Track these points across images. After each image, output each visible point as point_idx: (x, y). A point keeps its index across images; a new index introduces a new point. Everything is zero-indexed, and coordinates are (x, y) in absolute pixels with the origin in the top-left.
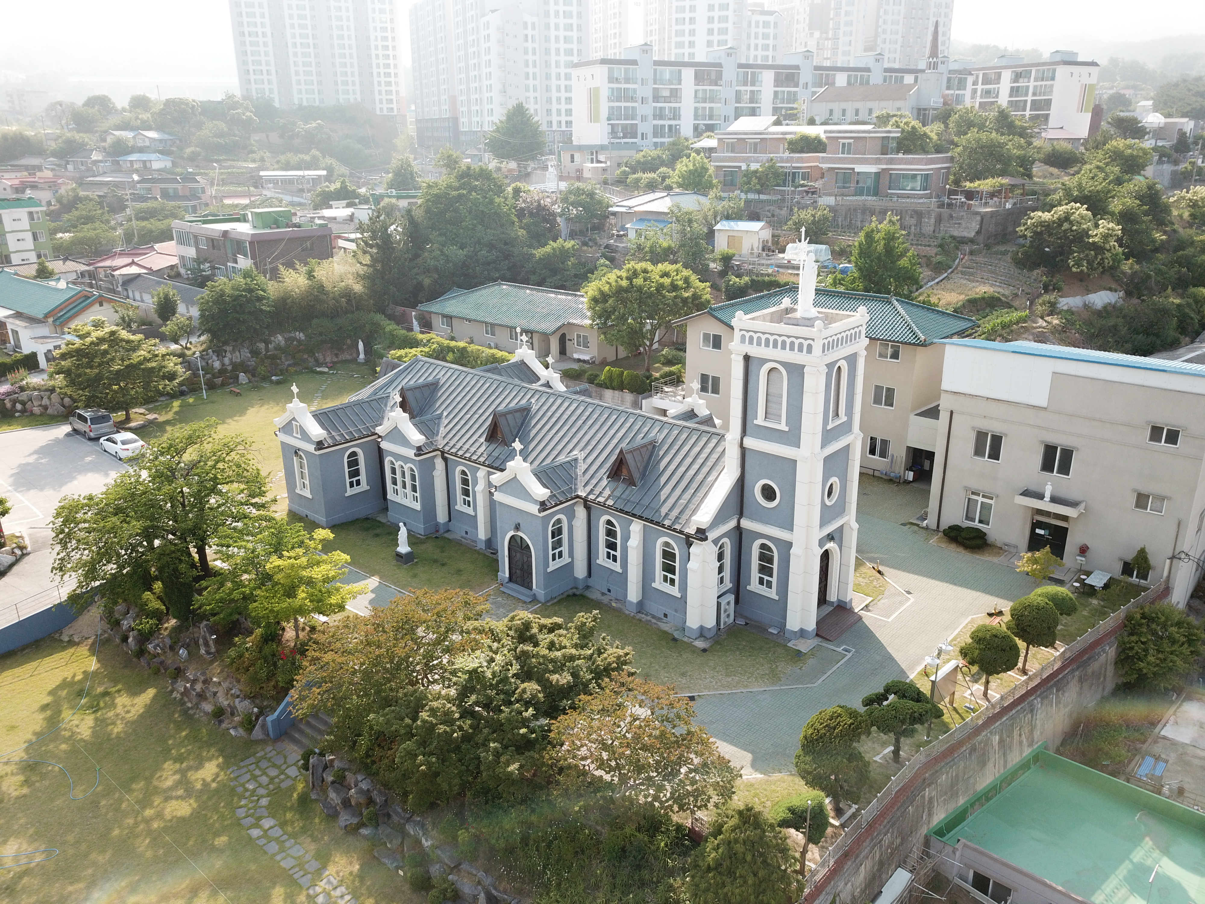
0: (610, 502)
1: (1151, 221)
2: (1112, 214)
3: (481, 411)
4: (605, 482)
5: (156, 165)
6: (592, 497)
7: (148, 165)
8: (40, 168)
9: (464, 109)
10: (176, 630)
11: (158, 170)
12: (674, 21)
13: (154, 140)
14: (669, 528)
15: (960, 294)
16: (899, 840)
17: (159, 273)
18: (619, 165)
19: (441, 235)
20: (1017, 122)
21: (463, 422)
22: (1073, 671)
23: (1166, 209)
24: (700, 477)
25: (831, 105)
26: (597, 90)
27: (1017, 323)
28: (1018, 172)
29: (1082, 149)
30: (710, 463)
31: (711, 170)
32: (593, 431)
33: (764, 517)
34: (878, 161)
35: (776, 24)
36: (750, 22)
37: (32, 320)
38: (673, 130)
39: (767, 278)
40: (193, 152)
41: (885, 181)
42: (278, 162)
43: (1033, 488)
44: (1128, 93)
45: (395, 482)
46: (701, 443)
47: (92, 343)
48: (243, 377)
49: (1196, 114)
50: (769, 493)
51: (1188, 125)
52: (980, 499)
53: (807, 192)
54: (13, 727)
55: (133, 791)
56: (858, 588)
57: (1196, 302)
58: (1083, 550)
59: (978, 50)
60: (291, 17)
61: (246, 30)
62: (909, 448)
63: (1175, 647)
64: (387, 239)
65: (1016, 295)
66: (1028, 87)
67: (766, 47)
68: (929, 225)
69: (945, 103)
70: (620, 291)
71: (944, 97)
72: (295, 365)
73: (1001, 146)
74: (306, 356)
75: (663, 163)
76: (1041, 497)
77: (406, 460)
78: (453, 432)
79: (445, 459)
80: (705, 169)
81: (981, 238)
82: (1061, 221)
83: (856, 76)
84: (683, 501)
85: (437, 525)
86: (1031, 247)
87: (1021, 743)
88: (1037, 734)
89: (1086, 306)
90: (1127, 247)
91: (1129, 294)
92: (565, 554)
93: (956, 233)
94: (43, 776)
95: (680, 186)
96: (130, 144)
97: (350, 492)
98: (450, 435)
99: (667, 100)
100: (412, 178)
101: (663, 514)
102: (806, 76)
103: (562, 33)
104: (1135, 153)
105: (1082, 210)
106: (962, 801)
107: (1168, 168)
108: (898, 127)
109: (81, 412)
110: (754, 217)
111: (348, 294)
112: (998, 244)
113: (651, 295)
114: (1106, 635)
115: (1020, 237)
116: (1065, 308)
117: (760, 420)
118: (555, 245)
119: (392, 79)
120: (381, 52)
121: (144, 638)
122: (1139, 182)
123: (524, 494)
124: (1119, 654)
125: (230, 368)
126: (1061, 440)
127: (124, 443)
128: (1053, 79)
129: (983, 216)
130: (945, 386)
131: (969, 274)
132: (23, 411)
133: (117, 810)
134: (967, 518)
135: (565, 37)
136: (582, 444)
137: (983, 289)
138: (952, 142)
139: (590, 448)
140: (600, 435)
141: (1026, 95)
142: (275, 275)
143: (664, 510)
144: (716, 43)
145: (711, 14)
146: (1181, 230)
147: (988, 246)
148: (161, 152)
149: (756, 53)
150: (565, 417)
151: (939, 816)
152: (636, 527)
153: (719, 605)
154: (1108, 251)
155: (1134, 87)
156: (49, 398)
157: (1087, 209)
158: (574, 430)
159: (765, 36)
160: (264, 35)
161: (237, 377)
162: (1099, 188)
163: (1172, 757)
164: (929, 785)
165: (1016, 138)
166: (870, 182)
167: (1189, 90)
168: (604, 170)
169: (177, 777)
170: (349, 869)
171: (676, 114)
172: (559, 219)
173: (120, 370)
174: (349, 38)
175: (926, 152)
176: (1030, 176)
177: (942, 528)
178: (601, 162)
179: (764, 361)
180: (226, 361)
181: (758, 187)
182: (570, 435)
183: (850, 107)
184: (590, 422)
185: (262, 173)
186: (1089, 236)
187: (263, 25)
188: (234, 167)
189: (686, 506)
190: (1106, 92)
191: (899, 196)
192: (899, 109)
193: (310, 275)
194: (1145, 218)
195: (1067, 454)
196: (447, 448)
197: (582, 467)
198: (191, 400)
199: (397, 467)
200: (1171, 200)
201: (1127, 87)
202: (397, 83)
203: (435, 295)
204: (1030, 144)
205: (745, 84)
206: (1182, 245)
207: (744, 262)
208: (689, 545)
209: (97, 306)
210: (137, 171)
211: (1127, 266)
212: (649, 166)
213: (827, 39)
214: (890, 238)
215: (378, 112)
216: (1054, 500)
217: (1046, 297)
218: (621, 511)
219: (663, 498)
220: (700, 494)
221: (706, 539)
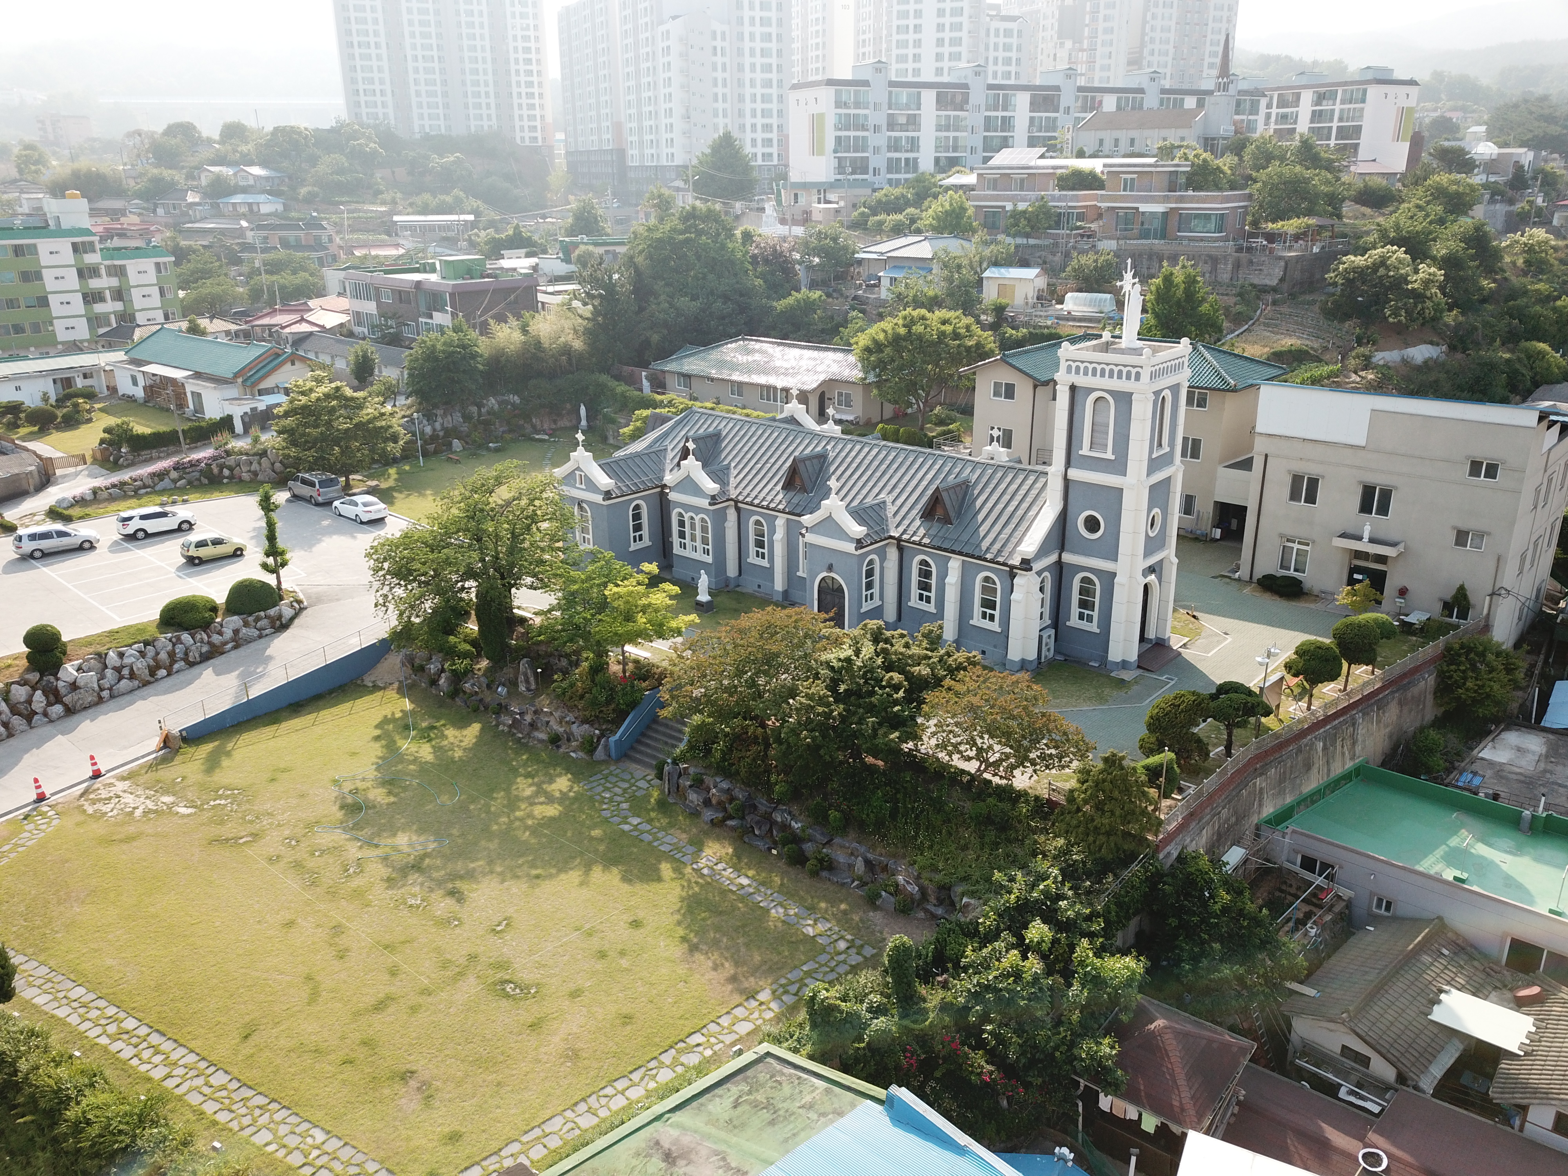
0: (926, 541)
1: (1478, 267)
2: (1434, 258)
3: (772, 460)
4: (918, 522)
5: (265, 209)
6: (905, 537)
7: (255, 208)
8: (123, 212)
9: (634, 138)
10: (488, 671)
11: (268, 215)
12: (894, 29)
13: (257, 178)
14: (992, 561)
15: (1265, 346)
16: (1233, 819)
17: (331, 331)
18: (854, 206)
19: (667, 285)
20: (1322, 154)
21: (754, 472)
22: (1393, 692)
23: (1497, 254)
24: (1020, 512)
25: (1101, 134)
26: (821, 116)
27: (1329, 377)
28: (1325, 211)
29: (1399, 185)
30: (1029, 499)
31: (970, 212)
32: (899, 474)
33: (1087, 549)
34: (1166, 199)
35: (1020, 32)
36: (988, 30)
37: (218, 381)
38: (912, 165)
39: (1046, 331)
40: (309, 193)
41: (1174, 222)
42: (411, 205)
43: (1351, 530)
44: (1455, 116)
45: (682, 535)
46: (1018, 481)
47: (318, 399)
48: (457, 444)
49: (1535, 143)
50: (1092, 524)
51: (1526, 156)
52: (1296, 546)
53: (1082, 236)
54: (354, 754)
55: (496, 799)
56: (1174, 630)
57: (1529, 357)
58: (1403, 592)
59: (1266, 61)
60: (411, 23)
61: (355, 40)
62: (1216, 503)
63: (1494, 674)
64: (610, 288)
65: (1326, 349)
66: (1333, 111)
67: (1007, 61)
68: (1225, 273)
69: (1236, 132)
70: (896, 341)
71: (1235, 123)
72: (510, 431)
73: (1307, 181)
74: (521, 422)
75: (908, 204)
76: (1360, 538)
77: (697, 510)
78: (745, 482)
79: (738, 510)
80: (963, 209)
81: (1285, 286)
82: (1375, 267)
83: (1127, 99)
84: (1003, 536)
85: (728, 579)
86: (1342, 296)
87: (1343, 754)
88: (1358, 748)
89: (1405, 362)
90: (1451, 297)
91: (1452, 348)
92: (877, 596)
93: (1256, 281)
94: (405, 789)
95: (934, 229)
96: (232, 183)
97: (633, 547)
98: (743, 485)
99: (904, 128)
100: (596, 221)
101: (984, 548)
102: (1067, 98)
103: (758, 45)
104: (1461, 189)
105: (1398, 253)
106: (1289, 800)
107: (1501, 208)
108: (1187, 159)
109: (307, 476)
110: (1024, 263)
111: (566, 350)
112: (1304, 293)
113: (932, 344)
114: (1425, 663)
115: (1330, 284)
116: (1381, 363)
117: (1085, 451)
118: (799, 296)
119: (536, 101)
120: (522, 67)
121: (458, 677)
122: (1466, 223)
123: (840, 533)
124: (1438, 685)
125: (441, 434)
126: (1379, 480)
127: (365, 505)
128: (1363, 101)
129: (1287, 261)
130: (1259, 429)
131: (1271, 325)
132: (231, 477)
133: (488, 812)
134: (1282, 567)
135: (762, 50)
136: (889, 488)
137: (1288, 342)
138: (1250, 178)
139: (898, 490)
140: (907, 478)
141: (1331, 120)
142: (484, 329)
143: (985, 545)
144: (946, 56)
145: (941, 20)
146: (1513, 279)
147: (1293, 296)
148: (270, 193)
149: (995, 68)
150: (867, 462)
151: (1269, 810)
152: (955, 564)
153: (1040, 637)
154: (1430, 298)
155: (1463, 109)
156: (260, 464)
157: (1406, 252)
158: (878, 474)
159: (1007, 48)
160: (377, 46)
161: (450, 444)
162: (1419, 228)
163: (1489, 773)
164: (1261, 775)
165: (1323, 173)
166: (1156, 224)
167: (1531, 113)
168: (837, 211)
169: (534, 788)
170: (723, 851)
171: (914, 145)
172: (797, 267)
173: (348, 429)
174: (483, 49)
175: (1220, 189)
176: (1340, 217)
177: (1255, 579)
178: (830, 202)
179: (1092, 390)
180: (438, 426)
181: (1028, 229)
182: (874, 479)
183: (1124, 136)
184: (895, 466)
185: (396, 218)
186: (1407, 283)
187: (376, 34)
188: (360, 211)
189: (1008, 540)
190: (1428, 116)
191: (1191, 239)
192: (1183, 139)
193: (524, 330)
194: (1472, 264)
195: (1386, 495)
196: (741, 498)
197: (891, 509)
198: (407, 468)
199: (686, 519)
200: (1503, 244)
201: (1455, 109)
202: (542, 107)
203: (665, 353)
204: (1338, 179)
205: (996, 109)
206: (1514, 294)
207: (1018, 313)
208: (1013, 576)
209: (288, 365)
210: (244, 216)
211: (1451, 318)
212: (894, 206)
213: (1082, 50)
214: (1191, 281)
215: (518, 141)
216: (1372, 541)
217: (1361, 350)
218: (939, 548)
219: (982, 534)
220: (1022, 529)
221: (1031, 569)
